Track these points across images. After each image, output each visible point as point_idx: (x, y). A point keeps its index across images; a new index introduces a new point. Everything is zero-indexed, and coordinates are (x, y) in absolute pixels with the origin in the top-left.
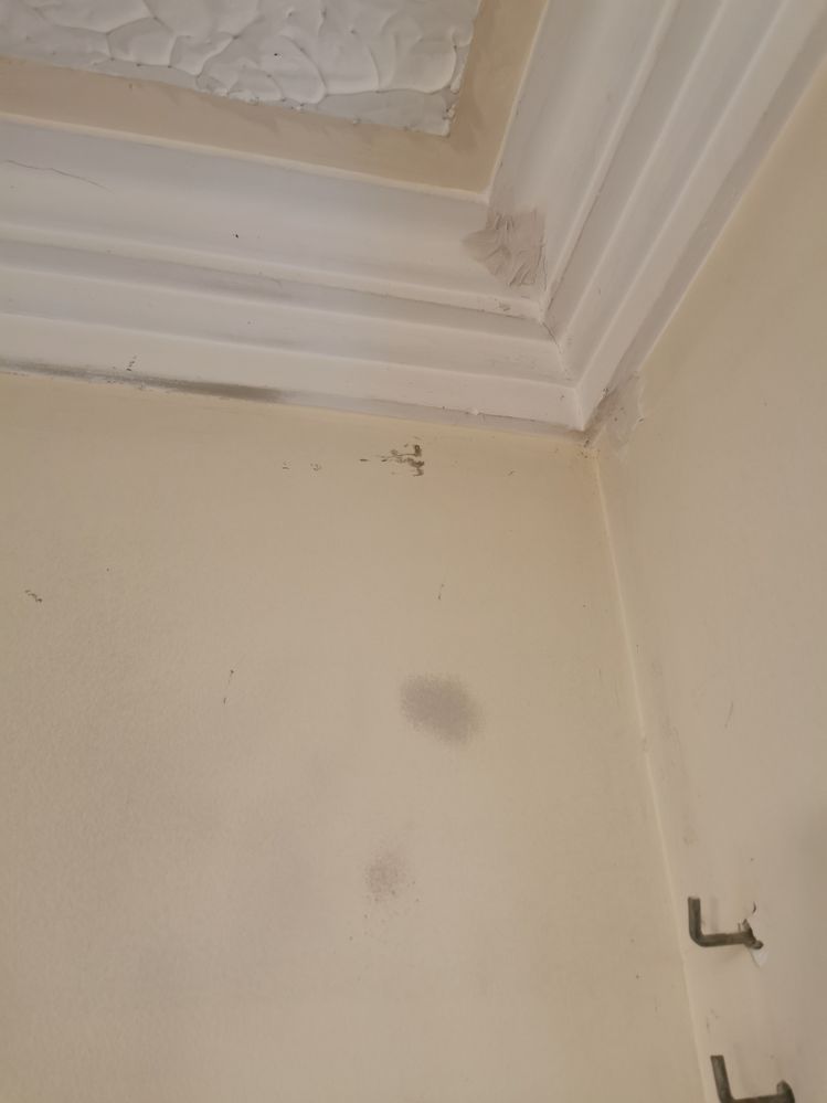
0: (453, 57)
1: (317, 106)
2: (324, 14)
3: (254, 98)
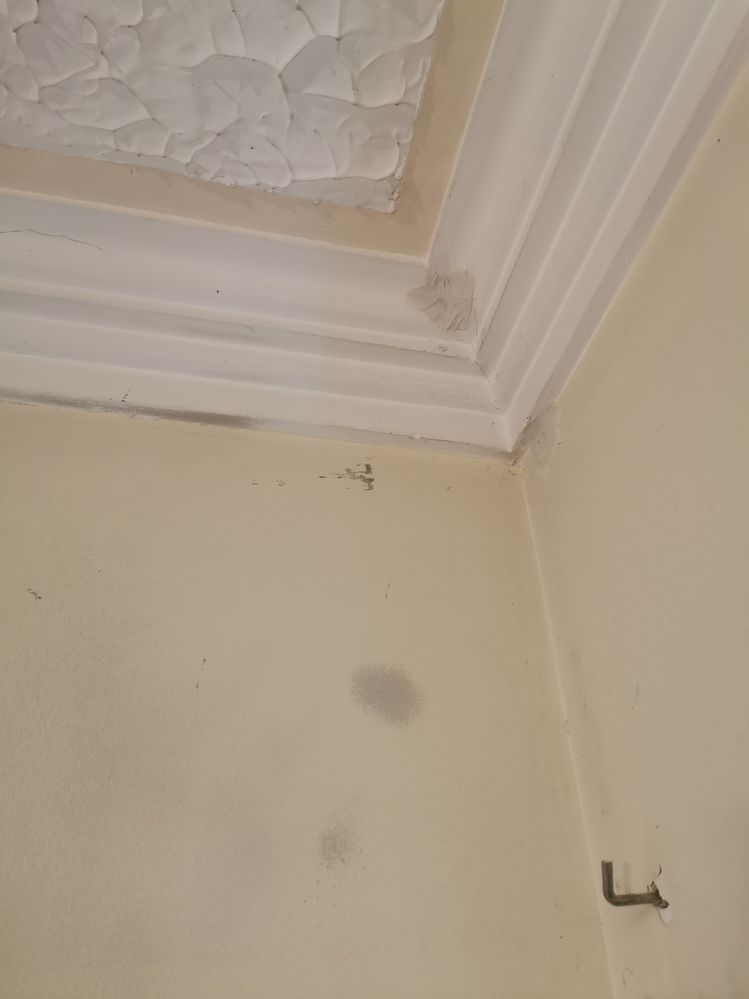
0: (397, 150)
1: (286, 189)
2: (292, 117)
3: (233, 182)
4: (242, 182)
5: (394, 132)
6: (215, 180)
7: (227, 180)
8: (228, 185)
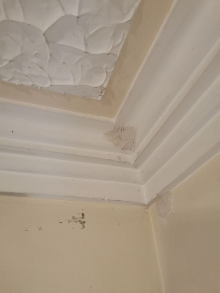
0: (105, 75)
1: (48, 88)
2: (51, 55)
3: (20, 83)
4: (25, 83)
5: (105, 66)
6: (10, 82)
7: (17, 82)
8: (17, 84)
